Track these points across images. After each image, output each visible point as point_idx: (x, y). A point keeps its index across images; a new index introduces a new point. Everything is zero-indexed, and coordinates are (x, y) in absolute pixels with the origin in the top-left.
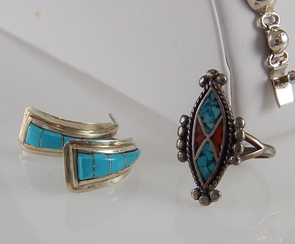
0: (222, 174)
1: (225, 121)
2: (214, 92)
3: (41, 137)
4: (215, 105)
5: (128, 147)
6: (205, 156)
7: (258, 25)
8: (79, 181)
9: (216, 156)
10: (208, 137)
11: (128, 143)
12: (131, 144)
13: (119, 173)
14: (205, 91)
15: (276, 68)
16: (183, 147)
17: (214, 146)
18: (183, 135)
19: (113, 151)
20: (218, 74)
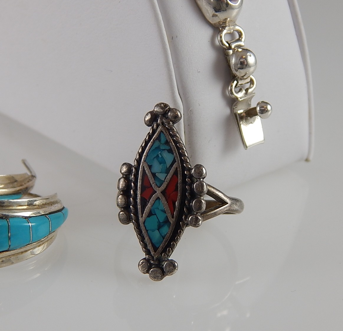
0: (178, 238)
1: (180, 170)
2: (165, 133)
4: (167, 150)
5: (52, 207)
6: (155, 216)
7: (217, 43)
9: (169, 216)
10: (159, 191)
11: (52, 201)
12: (56, 202)
13: (42, 241)
14: (152, 132)
15: (241, 98)
16: (126, 205)
17: (167, 203)
18: (125, 189)
19: (34, 214)
20: (169, 109)
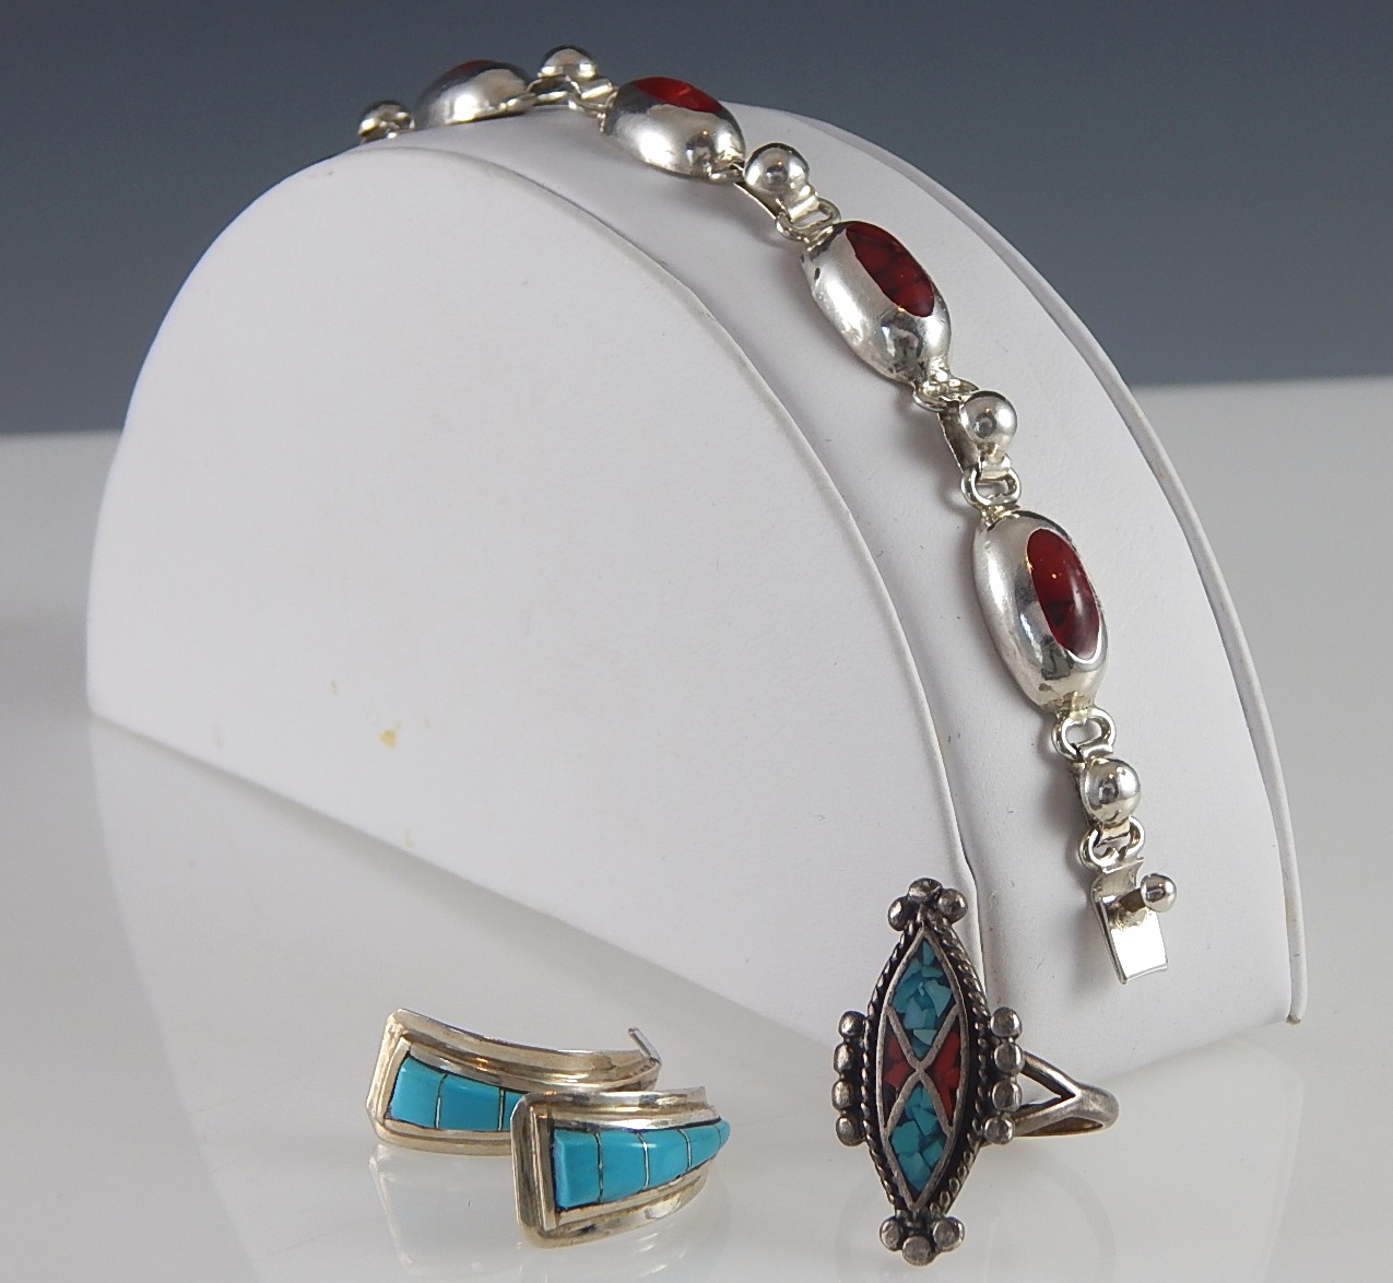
0: (964, 1171)
1: (964, 1022)
2: (931, 942)
3: (439, 1096)
4: (936, 978)
6: (913, 1123)
7: (1051, 747)
8: (559, 1210)
9: (943, 1120)
10: (919, 1069)
11: (693, 1101)
12: (704, 1106)
13: (670, 1187)
14: (905, 941)
15: (1109, 868)
16: (852, 1102)
17: (936, 1092)
18: (849, 1067)
19: (653, 1124)
20: (941, 890)
